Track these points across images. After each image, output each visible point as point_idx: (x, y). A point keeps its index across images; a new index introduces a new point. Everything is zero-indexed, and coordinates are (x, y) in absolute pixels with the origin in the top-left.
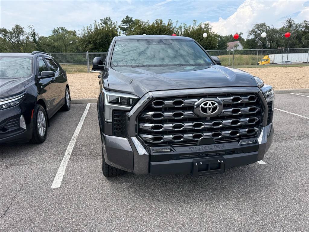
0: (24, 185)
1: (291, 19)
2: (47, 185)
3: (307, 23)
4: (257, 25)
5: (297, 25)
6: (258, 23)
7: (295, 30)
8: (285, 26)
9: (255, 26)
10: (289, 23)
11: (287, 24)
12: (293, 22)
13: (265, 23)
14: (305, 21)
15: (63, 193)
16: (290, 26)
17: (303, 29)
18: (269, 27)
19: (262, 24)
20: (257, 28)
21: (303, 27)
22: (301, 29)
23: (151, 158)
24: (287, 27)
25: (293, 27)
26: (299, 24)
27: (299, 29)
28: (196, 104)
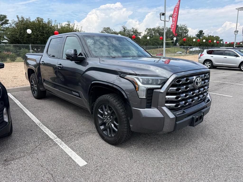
0: (52, 172)
1: (125, 26)
2: (74, 165)
3: (134, 29)
4: (105, 28)
5: (128, 30)
6: (105, 27)
7: (127, 33)
8: (122, 30)
9: (103, 29)
10: (124, 28)
11: (123, 29)
12: (126, 28)
13: (109, 28)
14: (133, 28)
15: (97, 166)
16: (125, 31)
17: (132, 33)
18: (112, 30)
19: (108, 28)
20: (105, 31)
21: (132, 32)
22: (131, 33)
23: (177, 119)
24: (123, 31)
25: (126, 31)
26: (130, 29)
27: (130, 33)
28: (194, 80)
